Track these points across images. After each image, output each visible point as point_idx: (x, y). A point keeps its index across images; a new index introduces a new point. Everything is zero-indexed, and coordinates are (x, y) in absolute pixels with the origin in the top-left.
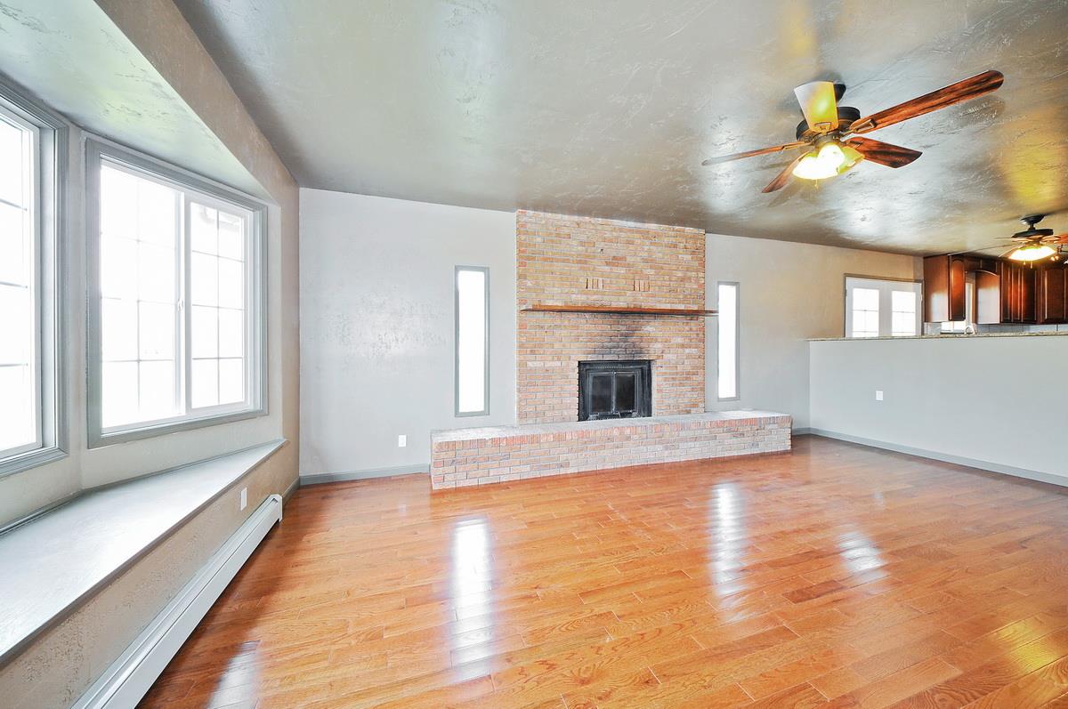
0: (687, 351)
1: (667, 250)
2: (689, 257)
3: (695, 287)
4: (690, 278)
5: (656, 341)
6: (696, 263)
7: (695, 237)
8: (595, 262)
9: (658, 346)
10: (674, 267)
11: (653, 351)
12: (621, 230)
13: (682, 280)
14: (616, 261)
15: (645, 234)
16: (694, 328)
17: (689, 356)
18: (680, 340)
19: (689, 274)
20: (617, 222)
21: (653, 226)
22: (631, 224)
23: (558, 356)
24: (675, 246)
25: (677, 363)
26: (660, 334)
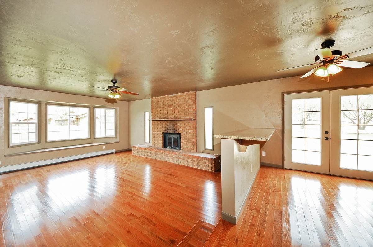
0: (190, 131)
1: (183, 100)
2: (190, 101)
3: (192, 110)
4: (190, 108)
5: (180, 128)
6: (192, 103)
7: (192, 94)
8: (166, 107)
9: (181, 129)
10: (185, 105)
11: (180, 130)
12: (171, 97)
13: (188, 109)
14: (170, 106)
15: (177, 97)
16: (192, 124)
17: (190, 133)
18: (187, 128)
19: (190, 106)
20: (170, 95)
21: (179, 94)
22: (173, 95)
23: (158, 131)
24: (186, 98)
25: (187, 135)
26: (181, 126)
